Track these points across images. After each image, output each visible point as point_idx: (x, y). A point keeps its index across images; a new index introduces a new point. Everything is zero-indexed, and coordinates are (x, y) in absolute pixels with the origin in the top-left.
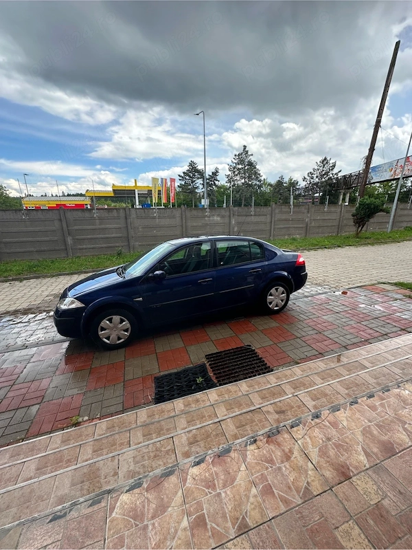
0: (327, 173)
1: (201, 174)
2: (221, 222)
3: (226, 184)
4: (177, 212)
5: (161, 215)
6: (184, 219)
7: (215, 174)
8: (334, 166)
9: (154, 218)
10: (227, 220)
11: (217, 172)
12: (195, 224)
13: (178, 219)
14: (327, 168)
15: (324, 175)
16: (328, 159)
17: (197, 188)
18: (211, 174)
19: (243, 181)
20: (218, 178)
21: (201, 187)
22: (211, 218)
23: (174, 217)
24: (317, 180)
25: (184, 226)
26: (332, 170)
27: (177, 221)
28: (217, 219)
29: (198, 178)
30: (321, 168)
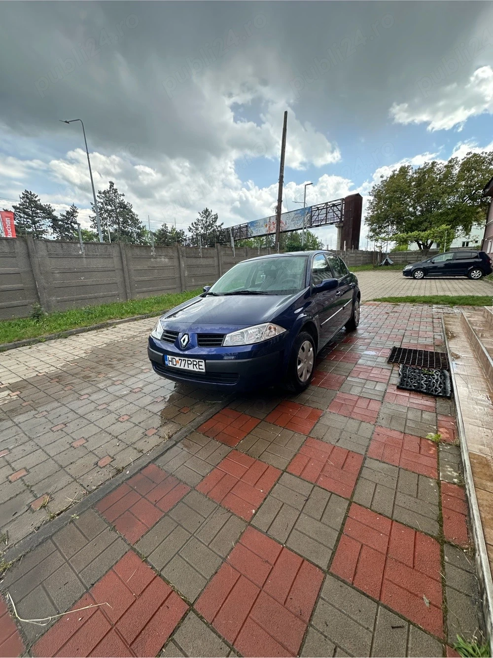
0: (211, 225)
1: (48, 212)
2: (169, 264)
3: (92, 229)
4: (114, 251)
5: (91, 253)
6: (124, 259)
7: (72, 214)
8: (216, 218)
9: (79, 257)
10: (176, 263)
11: (74, 211)
12: (139, 267)
13: (116, 260)
14: (210, 220)
15: (209, 226)
16: (210, 210)
17: (43, 232)
18: (65, 214)
19: (115, 226)
20: (78, 220)
21: (51, 230)
22: (158, 260)
23: (110, 257)
24: (202, 231)
25: (126, 269)
26: (215, 221)
27: (115, 262)
28: (164, 260)
29: (44, 218)
30: (205, 219)
